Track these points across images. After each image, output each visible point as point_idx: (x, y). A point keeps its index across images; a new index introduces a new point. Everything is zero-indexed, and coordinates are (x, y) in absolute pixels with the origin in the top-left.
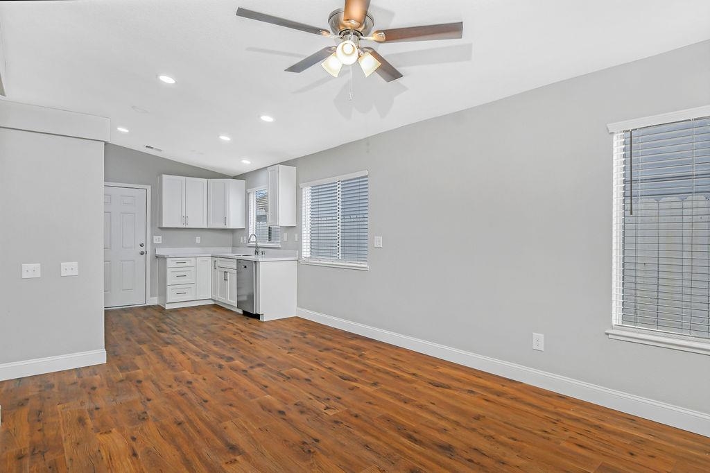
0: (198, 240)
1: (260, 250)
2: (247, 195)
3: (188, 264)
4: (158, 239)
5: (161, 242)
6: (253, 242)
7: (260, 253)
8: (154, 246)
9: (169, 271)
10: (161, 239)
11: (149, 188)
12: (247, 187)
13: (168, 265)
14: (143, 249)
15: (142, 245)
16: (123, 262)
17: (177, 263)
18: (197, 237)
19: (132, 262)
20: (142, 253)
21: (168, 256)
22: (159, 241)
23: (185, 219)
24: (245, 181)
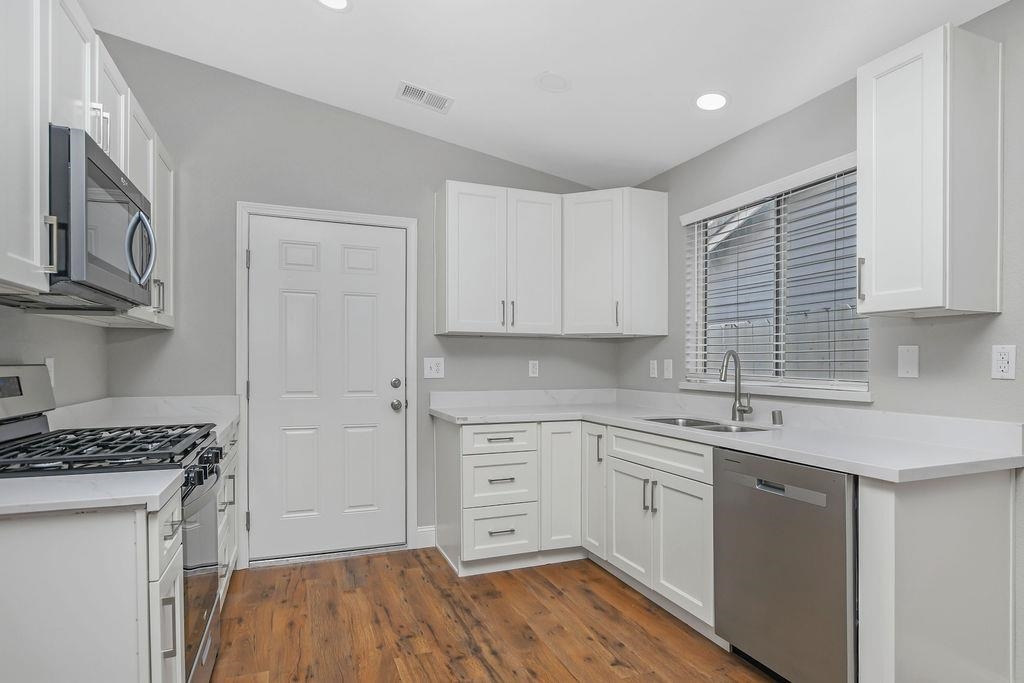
0: (533, 368)
3: (518, 443)
4: (436, 366)
5: (442, 375)
8: (426, 385)
9: (467, 464)
10: (442, 367)
11: (412, 225)
13: (466, 448)
14: (398, 395)
15: (396, 384)
16: (350, 430)
17: (490, 440)
18: (531, 362)
19: (371, 429)
20: (396, 407)
21: (466, 419)
22: (437, 371)
23: (508, 307)
24: (666, 194)
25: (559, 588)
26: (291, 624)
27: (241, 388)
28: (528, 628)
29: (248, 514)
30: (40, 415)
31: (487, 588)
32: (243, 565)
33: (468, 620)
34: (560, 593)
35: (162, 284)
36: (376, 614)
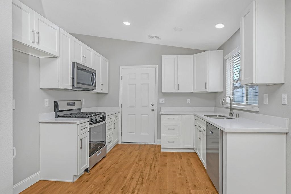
0: (189, 101)
1: (235, 112)
2: (225, 61)
3: (176, 120)
4: (162, 100)
5: (164, 103)
6: (229, 103)
7: (234, 115)
8: (160, 106)
10: (164, 101)
11: (157, 67)
12: (225, 55)
13: (162, 121)
14: (153, 108)
15: (152, 105)
16: (142, 115)
17: (168, 119)
18: (188, 99)
19: (147, 115)
20: (153, 110)
21: (162, 113)
22: (163, 102)
23: (177, 86)
24: (223, 51)
25: (182, 157)
26: (121, 154)
27: (120, 106)
28: (167, 164)
29: (121, 132)
30: (80, 109)
31: (165, 154)
32: (120, 143)
33: (155, 159)
34: (182, 158)
35: (103, 85)
36: (138, 155)
